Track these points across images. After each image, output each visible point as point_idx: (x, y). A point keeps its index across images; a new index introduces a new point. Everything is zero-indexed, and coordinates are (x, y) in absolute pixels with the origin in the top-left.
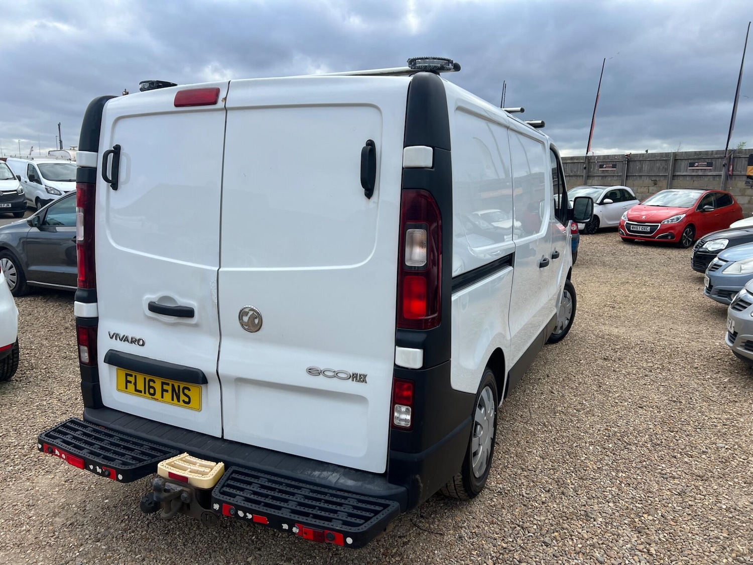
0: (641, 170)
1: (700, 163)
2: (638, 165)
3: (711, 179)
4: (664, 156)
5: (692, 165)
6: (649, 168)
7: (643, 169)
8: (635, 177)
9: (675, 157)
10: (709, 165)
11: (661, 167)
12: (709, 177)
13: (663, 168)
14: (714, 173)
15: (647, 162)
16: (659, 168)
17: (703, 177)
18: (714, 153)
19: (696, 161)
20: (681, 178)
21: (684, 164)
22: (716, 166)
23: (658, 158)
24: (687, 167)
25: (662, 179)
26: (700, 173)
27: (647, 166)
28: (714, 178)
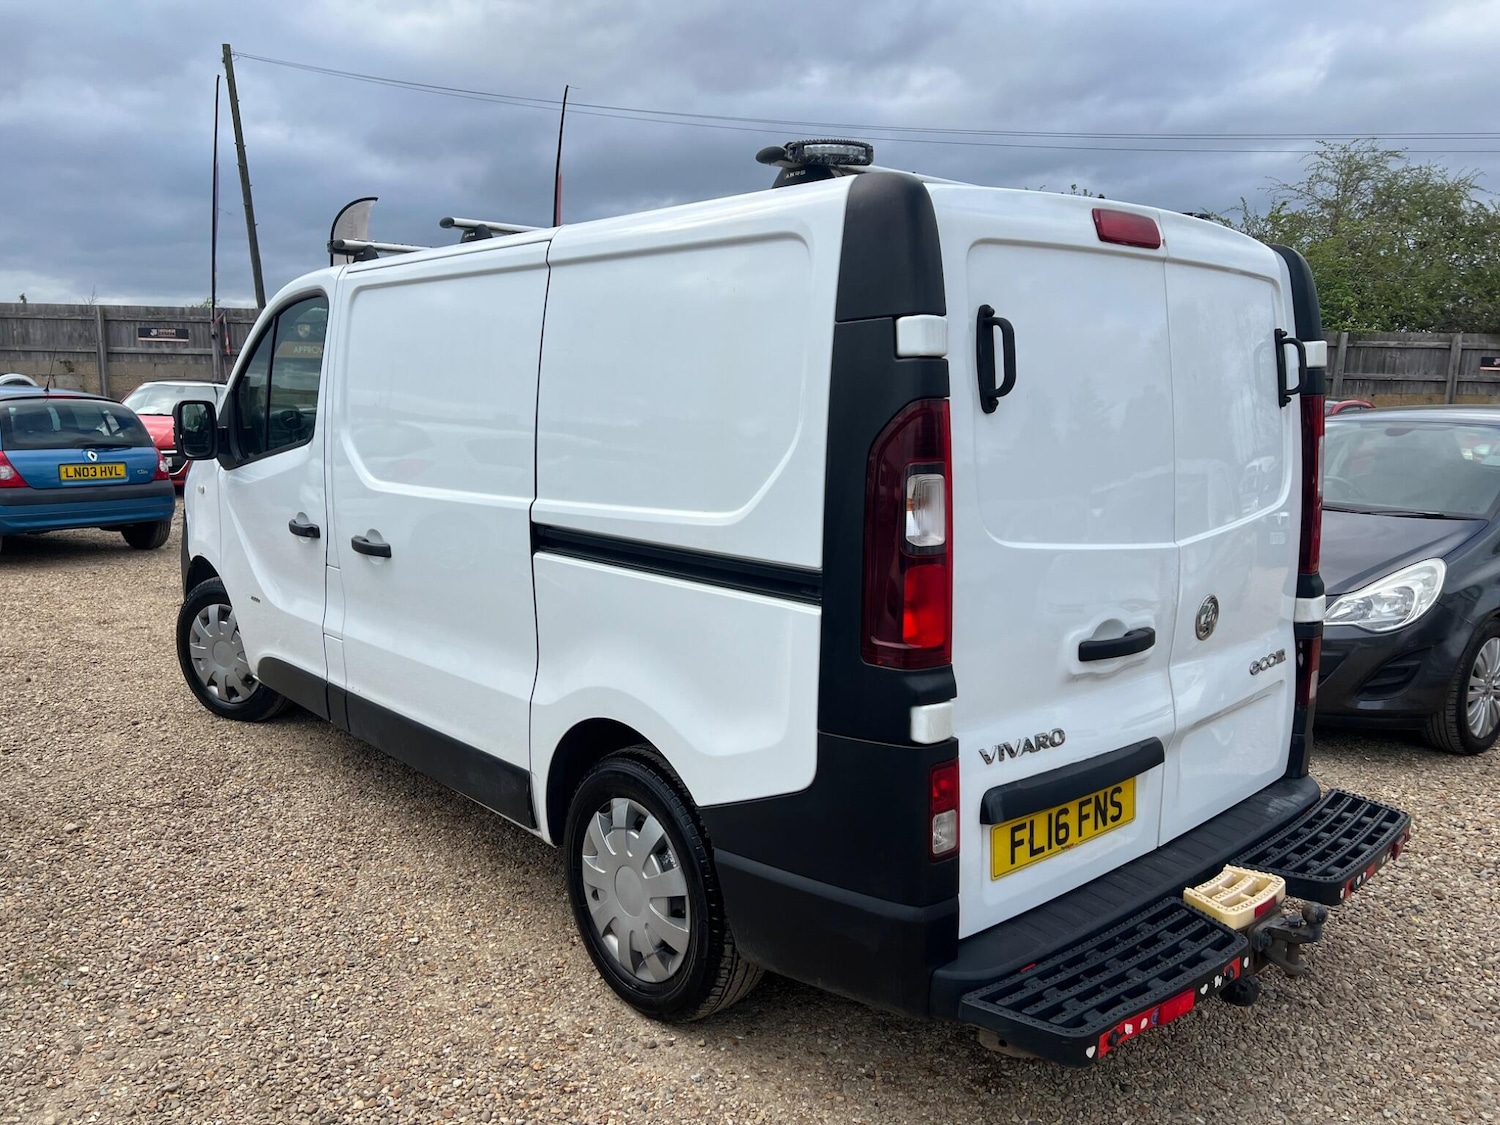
0: (25, 338)
1: (161, 331)
2: (17, 330)
3: (191, 362)
4: (77, 311)
5: (145, 333)
6: (45, 335)
7: (32, 337)
8: (12, 354)
9: (105, 316)
10: (182, 334)
11: (76, 335)
12: (186, 357)
13: (80, 336)
14: (196, 351)
15: (39, 324)
16: (70, 337)
17: (174, 357)
18: (187, 311)
19: (153, 325)
20: (127, 359)
21: (126, 331)
22: (194, 335)
23: (66, 315)
24: (135, 339)
25: (81, 358)
26: (167, 350)
27: (39, 332)
28: (196, 360)
